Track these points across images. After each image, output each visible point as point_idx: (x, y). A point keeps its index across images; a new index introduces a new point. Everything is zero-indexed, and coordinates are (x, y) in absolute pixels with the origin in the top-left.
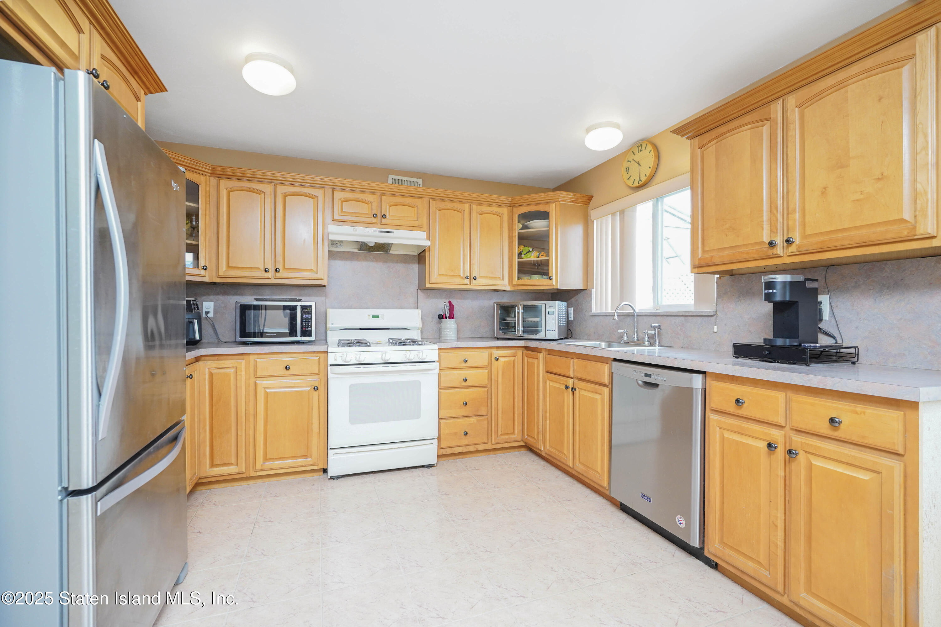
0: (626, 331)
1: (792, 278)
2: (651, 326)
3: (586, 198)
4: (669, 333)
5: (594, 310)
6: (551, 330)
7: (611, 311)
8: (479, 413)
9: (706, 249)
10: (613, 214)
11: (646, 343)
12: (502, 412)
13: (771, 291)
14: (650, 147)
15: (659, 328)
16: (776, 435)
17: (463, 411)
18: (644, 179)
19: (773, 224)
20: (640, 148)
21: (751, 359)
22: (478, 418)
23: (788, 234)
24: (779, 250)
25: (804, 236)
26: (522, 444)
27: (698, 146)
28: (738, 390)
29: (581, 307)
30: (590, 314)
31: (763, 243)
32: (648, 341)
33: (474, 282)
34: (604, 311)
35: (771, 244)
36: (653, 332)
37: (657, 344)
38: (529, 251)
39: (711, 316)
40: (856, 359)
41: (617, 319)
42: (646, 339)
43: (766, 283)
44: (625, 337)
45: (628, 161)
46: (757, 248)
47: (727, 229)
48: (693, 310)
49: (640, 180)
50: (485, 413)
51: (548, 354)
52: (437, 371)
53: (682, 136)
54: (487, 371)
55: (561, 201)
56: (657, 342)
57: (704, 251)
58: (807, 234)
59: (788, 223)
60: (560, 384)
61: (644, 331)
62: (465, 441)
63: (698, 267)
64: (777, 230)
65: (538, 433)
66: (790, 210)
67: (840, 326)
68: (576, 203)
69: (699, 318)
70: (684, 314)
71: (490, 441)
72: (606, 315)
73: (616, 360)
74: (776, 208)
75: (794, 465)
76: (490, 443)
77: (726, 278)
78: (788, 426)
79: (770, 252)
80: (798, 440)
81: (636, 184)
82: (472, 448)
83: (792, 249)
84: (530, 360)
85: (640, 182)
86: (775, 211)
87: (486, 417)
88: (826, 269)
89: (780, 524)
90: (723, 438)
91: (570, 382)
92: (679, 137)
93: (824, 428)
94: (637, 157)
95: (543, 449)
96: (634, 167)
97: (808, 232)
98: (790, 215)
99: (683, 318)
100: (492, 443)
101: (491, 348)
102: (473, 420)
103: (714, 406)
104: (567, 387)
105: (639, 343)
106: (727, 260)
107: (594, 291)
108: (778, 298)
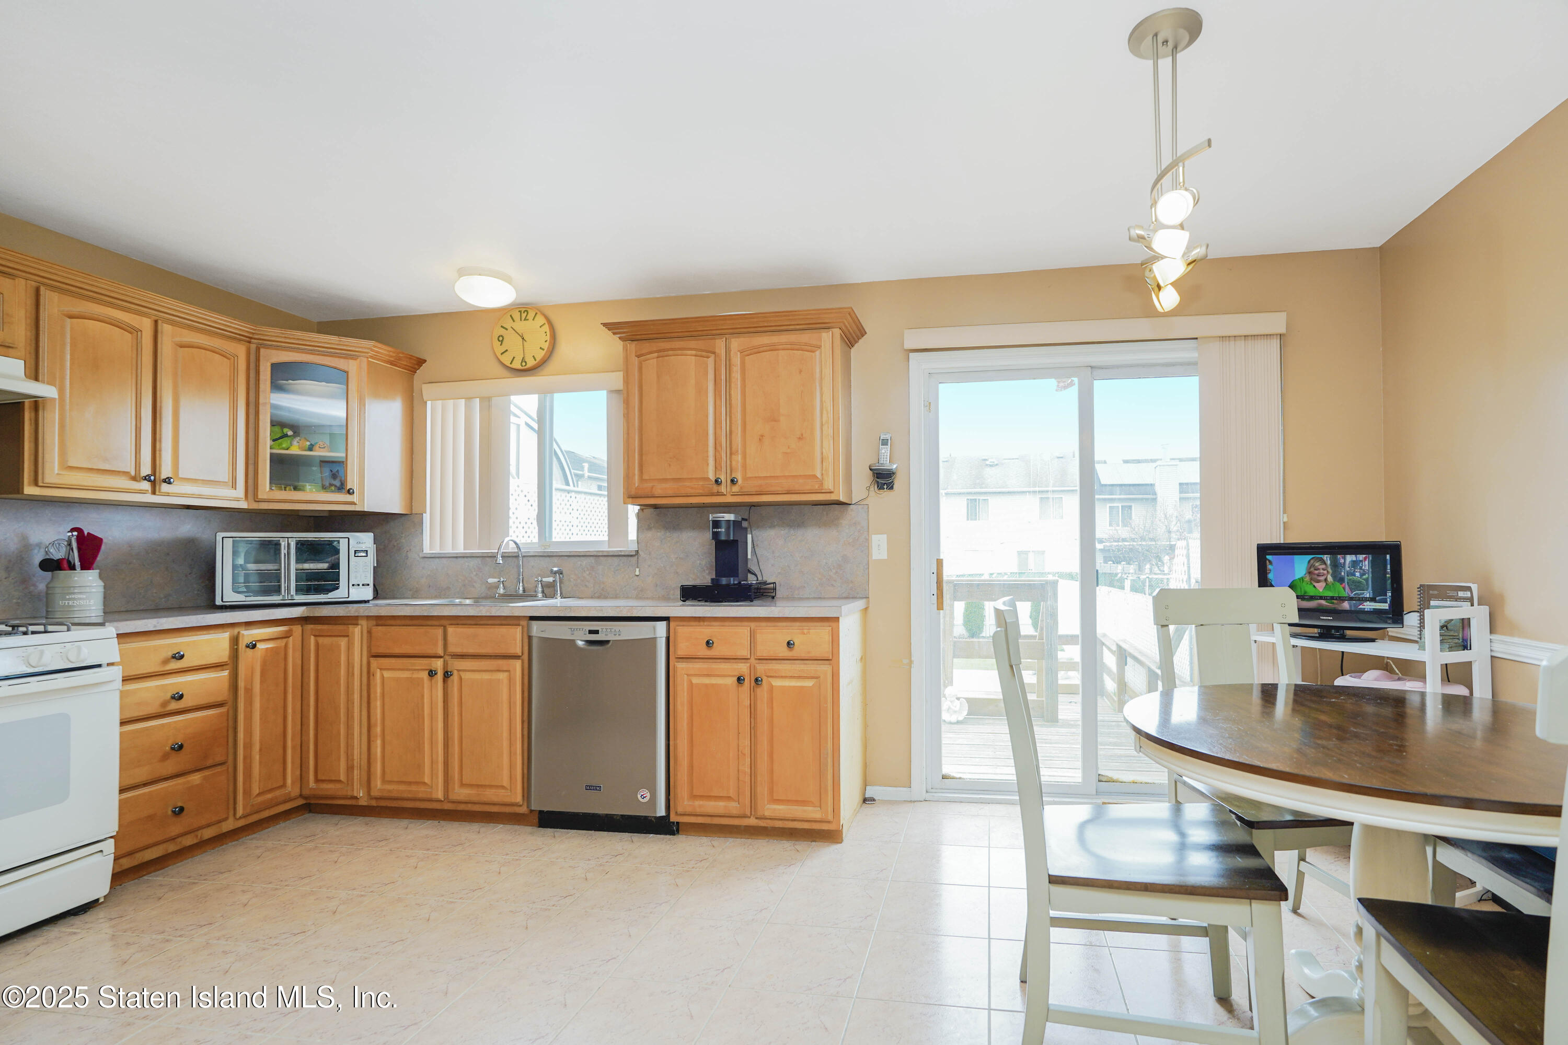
0: (502, 579)
1: (735, 517)
2: (552, 571)
3: (415, 362)
4: (572, 580)
5: (427, 550)
6: (361, 585)
7: (464, 550)
8: (209, 762)
9: (646, 477)
10: (469, 399)
11: (540, 595)
12: (261, 750)
13: (720, 530)
14: (540, 320)
15: (560, 572)
16: (743, 668)
17: (170, 767)
18: (531, 363)
19: (718, 461)
20: (524, 315)
21: (699, 601)
22: (207, 773)
23: (731, 475)
24: (723, 489)
25: (745, 479)
26: (301, 802)
27: (636, 353)
28: (706, 632)
29: (398, 544)
30: (421, 555)
31: (708, 479)
32: (543, 592)
33: (165, 487)
34: (449, 550)
35: (717, 482)
36: (551, 579)
37: (559, 595)
38: (286, 436)
39: (631, 556)
40: (774, 595)
41: (501, 562)
42: (540, 589)
43: (713, 521)
44: (502, 590)
45: (502, 327)
46: (701, 483)
47: (671, 458)
48: (606, 549)
49: (523, 360)
50: (222, 759)
51: (377, 625)
52: (118, 684)
53: (614, 334)
54: (226, 673)
55: (371, 357)
56: (559, 592)
57: (642, 480)
58: (747, 476)
59: (731, 462)
60: (411, 672)
61: (536, 579)
62: (176, 828)
63: (632, 498)
64: (721, 468)
65: (350, 769)
66: (734, 449)
67: (760, 563)
68: (395, 365)
69: (615, 558)
70: (595, 554)
71: (231, 813)
72: (456, 557)
73: (533, 618)
74: (721, 446)
75: (759, 690)
76: (231, 819)
77: (649, 511)
78: (752, 657)
79: (715, 488)
80: (761, 668)
81: (517, 365)
82: (188, 841)
83: (735, 489)
84: (323, 641)
85: (524, 364)
86: (719, 448)
87: (224, 768)
88: (748, 509)
89: (747, 751)
90: (691, 684)
91: (438, 664)
92: (610, 333)
93: (784, 652)
94: (520, 326)
95: (361, 795)
96: (512, 342)
97: (749, 475)
98: (733, 456)
99: (592, 560)
100: (238, 816)
101: (233, 625)
102: (196, 778)
103: (681, 652)
104: (432, 673)
105: (527, 595)
106: (670, 492)
107: (426, 517)
108: (723, 538)
